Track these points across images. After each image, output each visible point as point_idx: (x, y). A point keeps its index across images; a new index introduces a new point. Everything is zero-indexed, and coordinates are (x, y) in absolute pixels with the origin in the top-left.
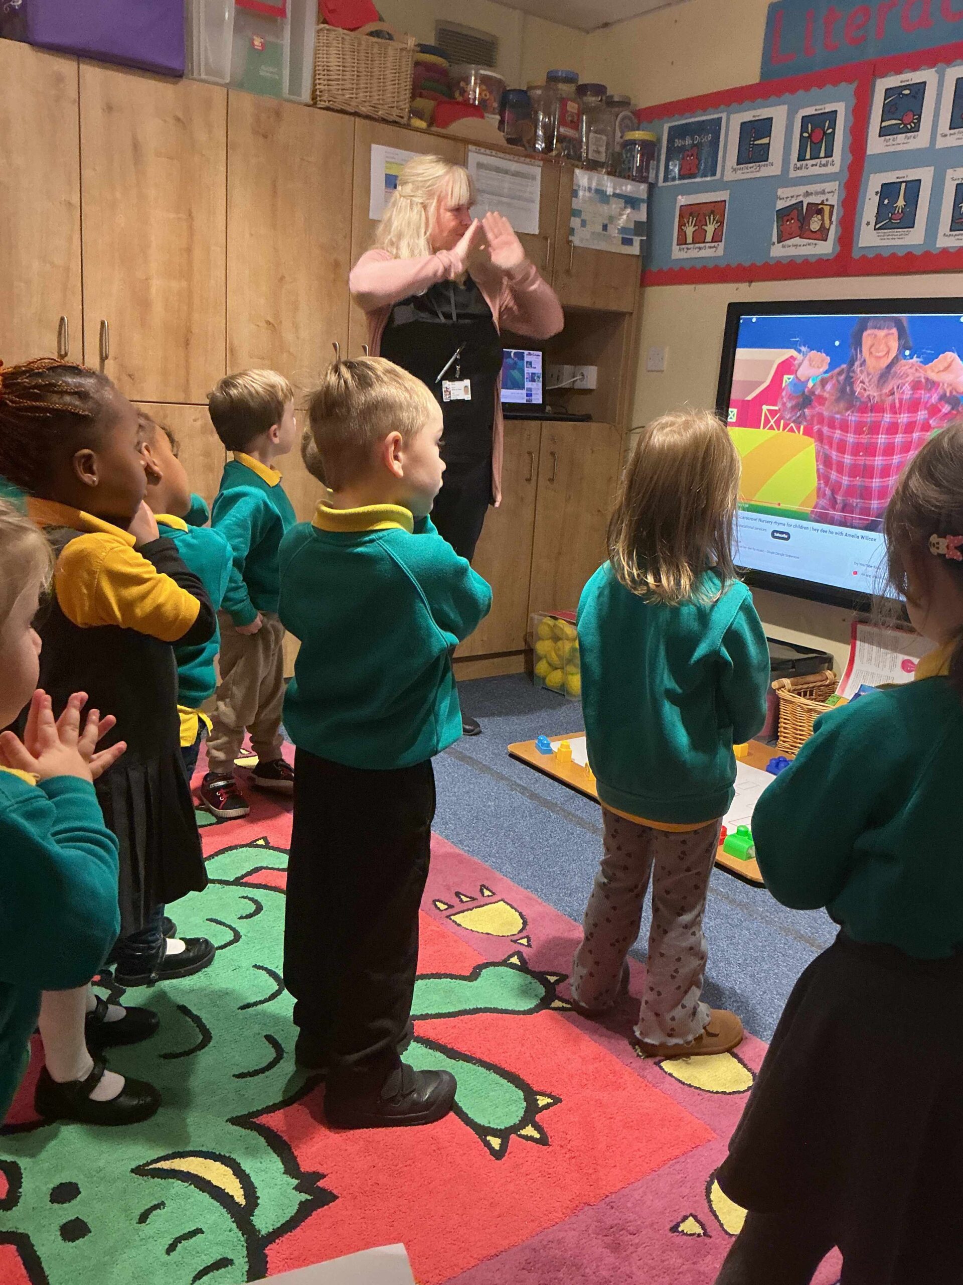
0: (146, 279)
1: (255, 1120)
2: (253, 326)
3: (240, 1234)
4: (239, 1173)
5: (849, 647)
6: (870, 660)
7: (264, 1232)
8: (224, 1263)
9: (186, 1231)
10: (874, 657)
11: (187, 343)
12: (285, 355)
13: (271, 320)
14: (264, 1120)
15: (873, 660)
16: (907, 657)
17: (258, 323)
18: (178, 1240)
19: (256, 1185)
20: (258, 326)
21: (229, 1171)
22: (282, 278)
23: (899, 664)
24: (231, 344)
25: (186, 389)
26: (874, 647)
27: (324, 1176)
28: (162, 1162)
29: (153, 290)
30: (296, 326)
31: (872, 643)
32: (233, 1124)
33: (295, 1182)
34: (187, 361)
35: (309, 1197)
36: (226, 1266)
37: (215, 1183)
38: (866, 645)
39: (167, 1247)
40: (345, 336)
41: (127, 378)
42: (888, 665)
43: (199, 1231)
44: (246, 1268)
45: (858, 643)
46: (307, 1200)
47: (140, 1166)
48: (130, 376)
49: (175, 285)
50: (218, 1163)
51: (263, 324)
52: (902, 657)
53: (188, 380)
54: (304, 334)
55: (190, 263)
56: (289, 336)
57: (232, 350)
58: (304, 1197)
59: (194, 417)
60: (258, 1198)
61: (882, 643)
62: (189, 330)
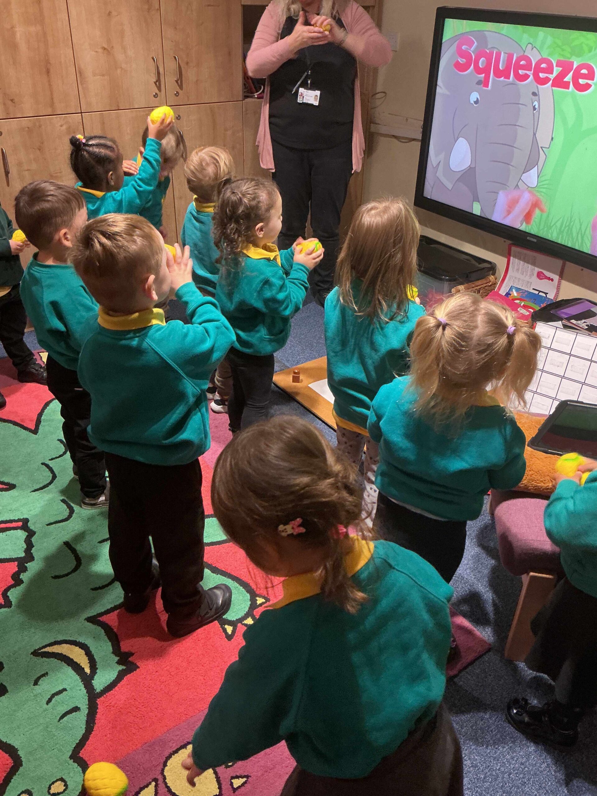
0: (12, 28)
1: (100, 618)
2: (94, 53)
3: (85, 691)
4: (89, 654)
5: (506, 260)
6: (518, 270)
7: (98, 690)
8: (76, 709)
9: (58, 690)
10: (521, 267)
11: (48, 72)
12: (119, 71)
13: (106, 47)
14: (104, 619)
15: (520, 270)
16: (540, 270)
17: (97, 50)
18: (53, 696)
19: (97, 660)
20: (97, 52)
21: (83, 652)
22: (110, 14)
23: (535, 274)
24: (79, 68)
25: (52, 105)
26: (522, 262)
27: (132, 654)
28: (48, 647)
29: (18, 35)
30: (124, 49)
31: (520, 259)
32: (88, 622)
33: (117, 659)
34: (50, 85)
35: (124, 667)
36: (76, 711)
37: (75, 660)
38: (517, 260)
39: (47, 699)
40: (160, 51)
41: (10, 102)
42: (529, 273)
43: (65, 690)
44: (87, 712)
45: (512, 258)
46: (123, 669)
47: (35, 650)
48: (12, 100)
49: (32, 29)
50: (78, 647)
51: (100, 50)
52: (537, 270)
53: (52, 99)
54: (131, 53)
55: (41, 10)
56: (120, 57)
57: (80, 73)
58: (121, 667)
59: (60, 124)
60: (97, 669)
61: (526, 260)
62: (48, 62)
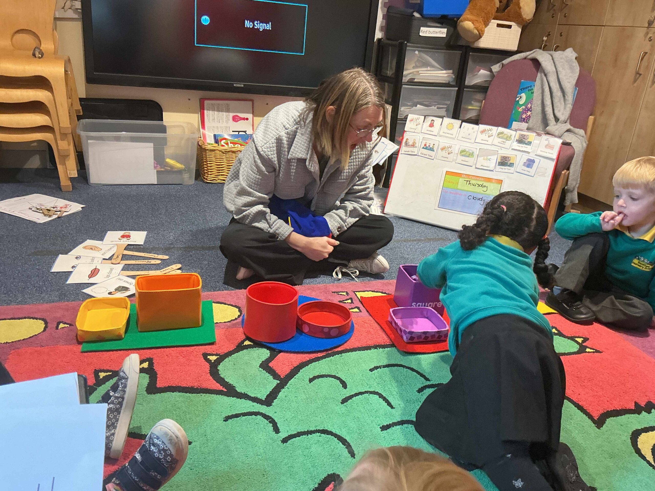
5: (200, 115)
6: (214, 119)
10: (216, 117)
16: (235, 114)
23: (231, 119)
26: (216, 112)
31: (214, 110)
38: (211, 112)
42: (225, 120)
45: (205, 111)
52: (231, 115)
61: (219, 110)
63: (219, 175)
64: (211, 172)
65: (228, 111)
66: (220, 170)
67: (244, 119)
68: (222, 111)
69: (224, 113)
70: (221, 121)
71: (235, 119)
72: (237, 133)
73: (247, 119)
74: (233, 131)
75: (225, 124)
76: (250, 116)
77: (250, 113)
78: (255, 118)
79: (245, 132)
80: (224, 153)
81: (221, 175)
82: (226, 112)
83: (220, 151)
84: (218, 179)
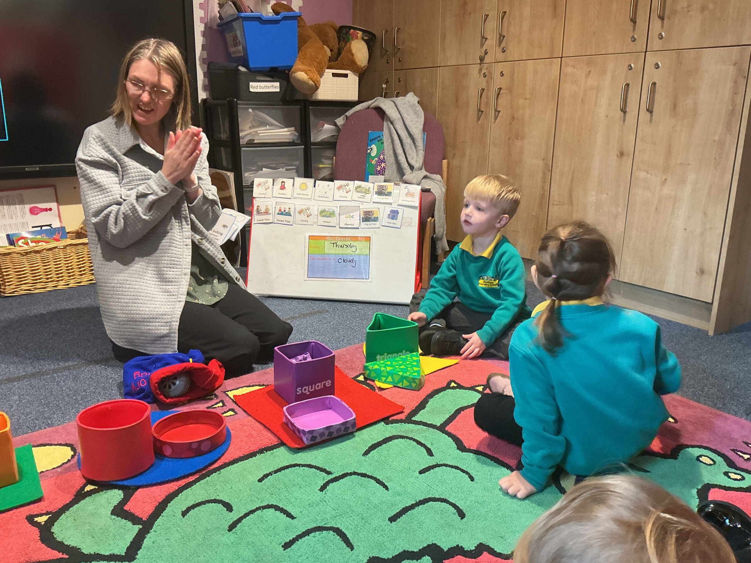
6: (4, 216)
10: (6, 213)
16: (32, 205)
23: (28, 212)
26: (5, 206)
42: (19, 215)
52: (28, 207)
61: (10, 202)
63: (21, 284)
64: (8, 282)
65: (22, 202)
66: (21, 278)
67: (46, 210)
68: (14, 204)
69: (18, 206)
70: (14, 217)
71: (33, 211)
72: (39, 228)
73: (50, 209)
74: (33, 227)
75: (20, 220)
76: (53, 205)
77: (54, 202)
78: (60, 207)
79: (50, 225)
80: (23, 255)
81: (25, 284)
82: (19, 204)
83: (18, 253)
84: (21, 290)
